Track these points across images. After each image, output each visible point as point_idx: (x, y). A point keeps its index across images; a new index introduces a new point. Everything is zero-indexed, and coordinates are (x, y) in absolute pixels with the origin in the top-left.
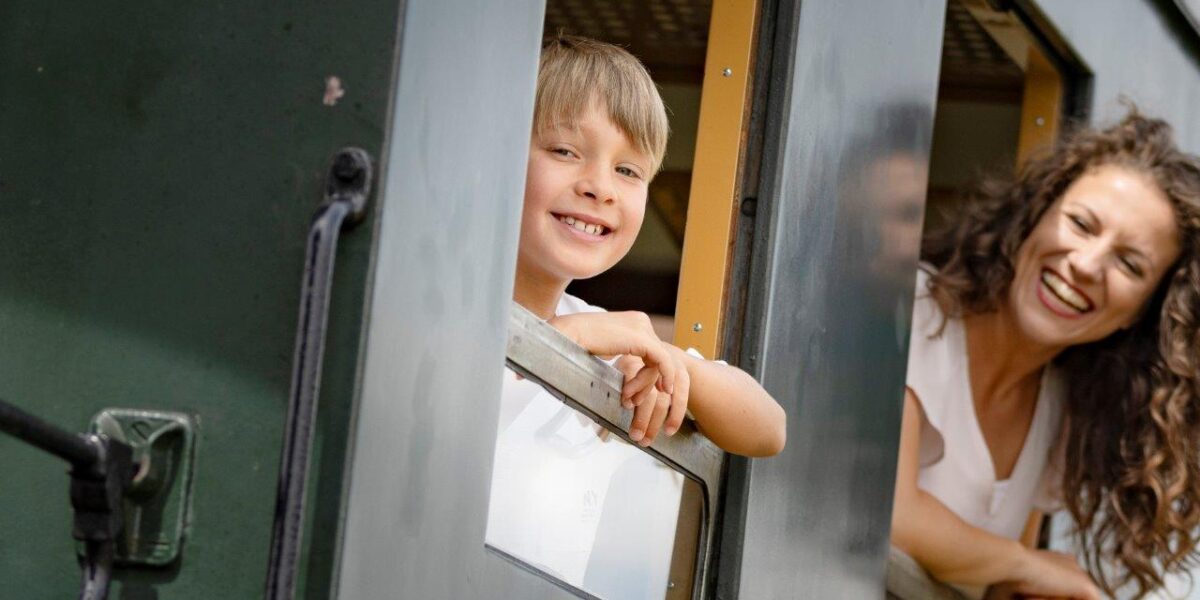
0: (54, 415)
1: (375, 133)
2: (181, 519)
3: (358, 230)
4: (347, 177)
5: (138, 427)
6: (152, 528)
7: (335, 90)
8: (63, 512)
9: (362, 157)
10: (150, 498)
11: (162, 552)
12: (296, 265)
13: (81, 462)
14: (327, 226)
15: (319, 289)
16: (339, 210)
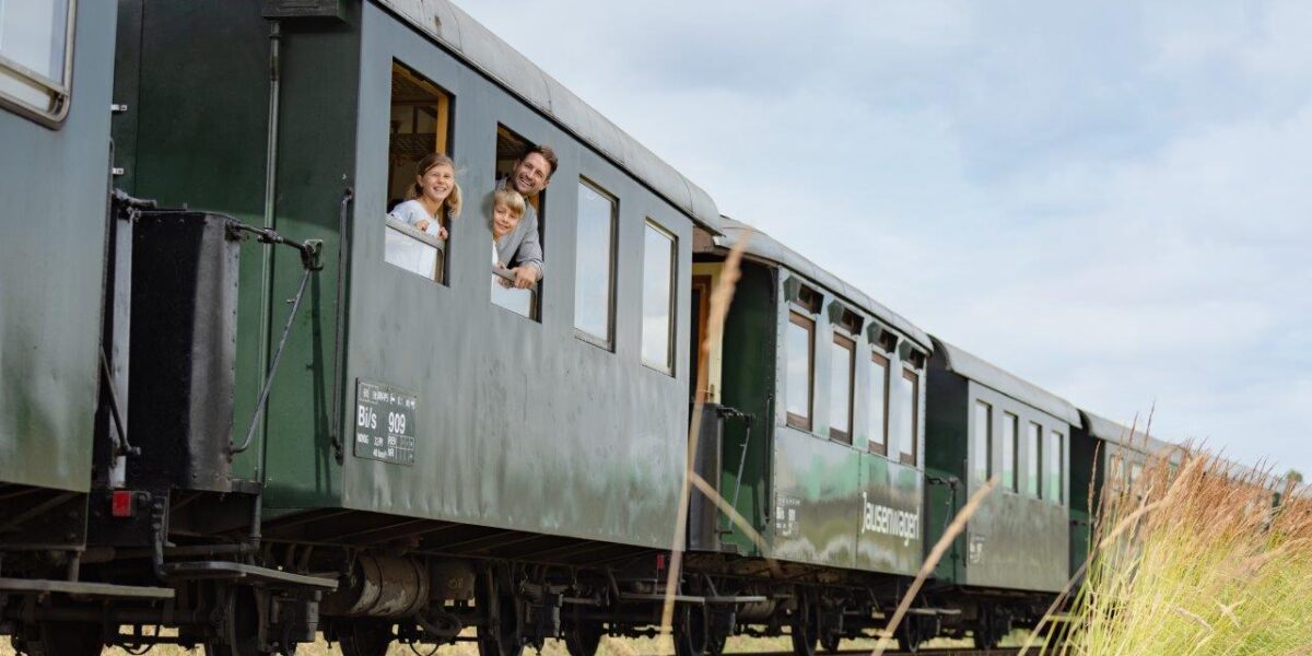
0: (297, 241)
1: (351, 182)
2: (322, 259)
3: (351, 203)
4: (348, 193)
5: (313, 243)
6: (317, 261)
7: (345, 177)
8: (300, 259)
9: (351, 189)
10: (316, 255)
11: (319, 266)
12: (339, 208)
13: (302, 249)
14: (344, 202)
15: (344, 214)
16: (347, 199)
